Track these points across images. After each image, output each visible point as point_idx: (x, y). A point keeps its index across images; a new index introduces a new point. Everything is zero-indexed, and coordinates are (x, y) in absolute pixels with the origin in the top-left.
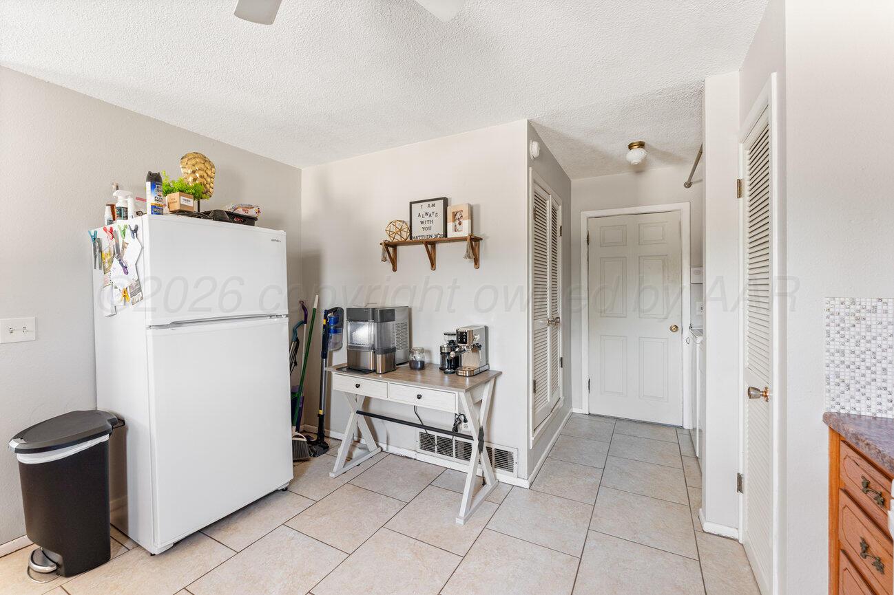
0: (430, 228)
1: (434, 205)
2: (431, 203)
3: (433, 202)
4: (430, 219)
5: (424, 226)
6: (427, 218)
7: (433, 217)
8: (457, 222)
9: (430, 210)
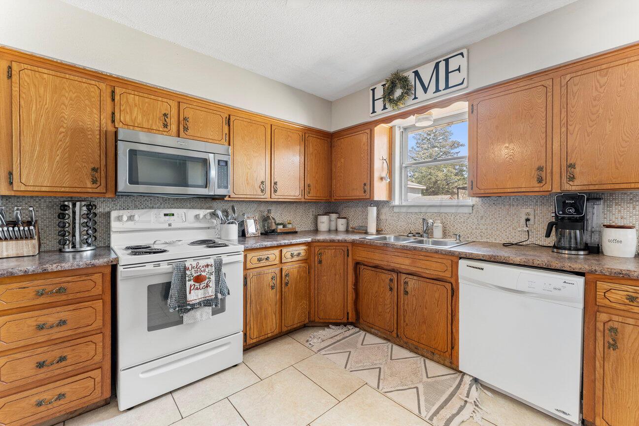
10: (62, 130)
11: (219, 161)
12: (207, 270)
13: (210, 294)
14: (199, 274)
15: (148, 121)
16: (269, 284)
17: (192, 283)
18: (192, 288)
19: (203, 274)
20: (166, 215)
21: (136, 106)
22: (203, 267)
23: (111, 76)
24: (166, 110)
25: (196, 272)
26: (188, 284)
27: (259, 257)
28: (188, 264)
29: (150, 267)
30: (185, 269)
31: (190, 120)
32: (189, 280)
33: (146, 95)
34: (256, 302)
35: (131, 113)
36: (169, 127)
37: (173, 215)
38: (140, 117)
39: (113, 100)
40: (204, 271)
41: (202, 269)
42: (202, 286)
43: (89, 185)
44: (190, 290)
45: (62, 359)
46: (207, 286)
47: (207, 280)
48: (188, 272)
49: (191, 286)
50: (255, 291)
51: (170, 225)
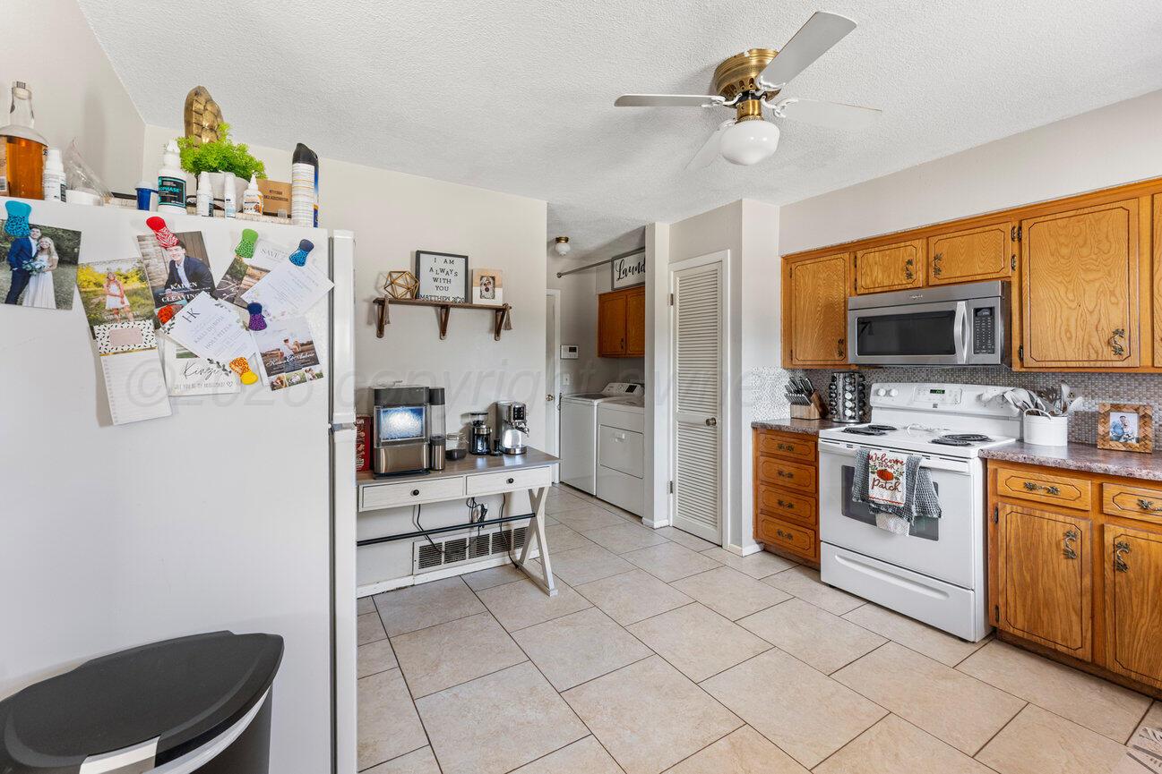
0: (446, 289)
1: (452, 262)
2: (448, 258)
3: (452, 259)
4: (447, 277)
5: (438, 284)
6: (442, 276)
7: (451, 277)
8: (484, 287)
9: (448, 267)
10: (819, 309)
11: (977, 310)
12: (896, 467)
13: (899, 500)
14: (883, 468)
15: (889, 276)
16: (1058, 545)
17: (876, 476)
18: (876, 483)
19: (889, 470)
20: (932, 391)
21: (876, 263)
22: (890, 461)
23: (852, 242)
24: (911, 255)
25: (881, 464)
26: (872, 477)
27: (1027, 481)
28: (872, 453)
29: (843, 446)
30: (869, 457)
31: (944, 257)
32: (873, 473)
33: (886, 247)
34: (1021, 562)
35: (871, 275)
36: (914, 277)
37: (943, 392)
38: (880, 276)
39: (856, 266)
40: (892, 467)
41: (889, 464)
42: (888, 486)
43: (837, 358)
44: (874, 485)
45: (791, 506)
46: (895, 488)
47: (894, 481)
48: (871, 463)
49: (874, 481)
50: (1017, 540)
51: (935, 406)
